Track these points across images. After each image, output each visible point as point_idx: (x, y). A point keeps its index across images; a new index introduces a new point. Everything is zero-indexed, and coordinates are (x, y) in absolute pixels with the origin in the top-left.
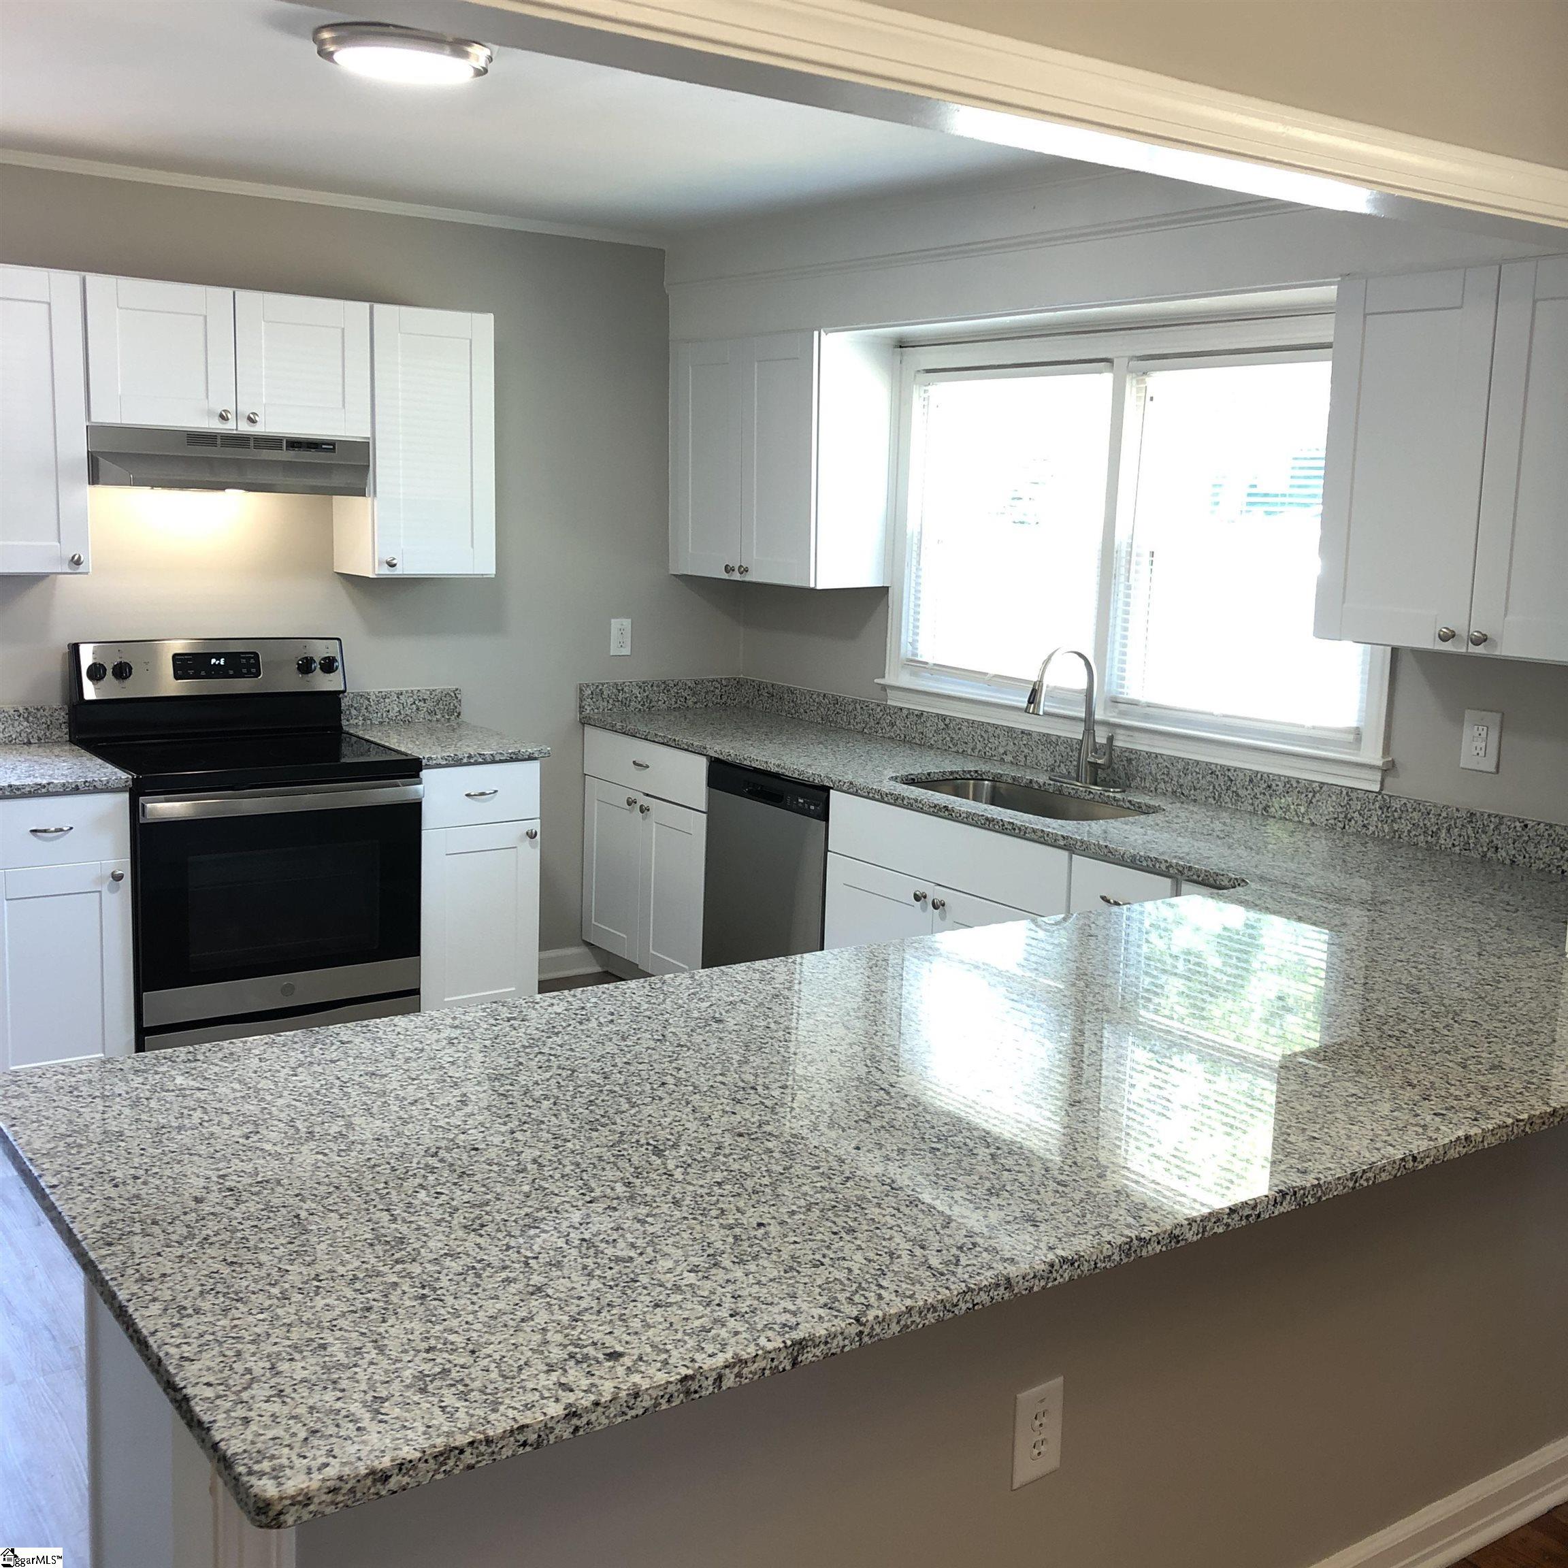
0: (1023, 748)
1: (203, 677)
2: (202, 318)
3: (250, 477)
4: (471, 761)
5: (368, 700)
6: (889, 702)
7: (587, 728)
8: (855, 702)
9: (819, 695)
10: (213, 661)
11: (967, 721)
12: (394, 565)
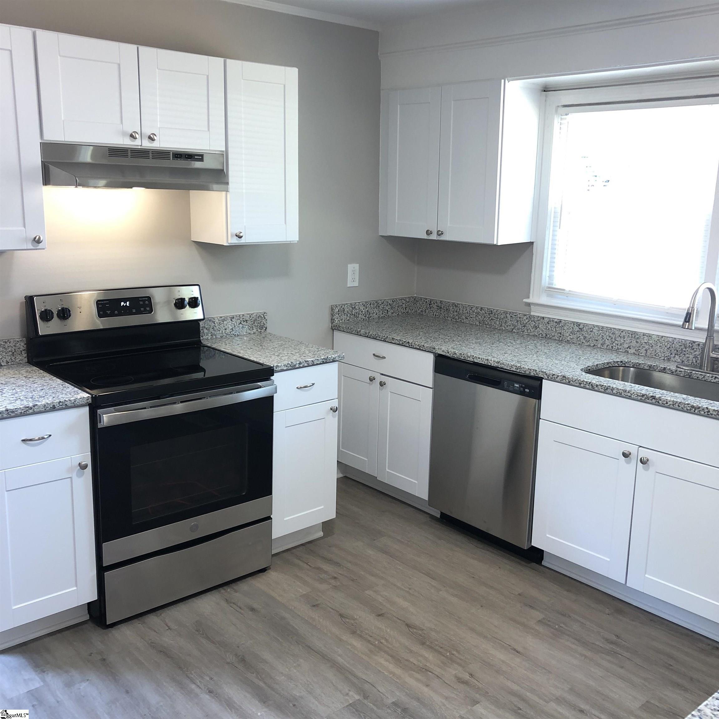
0: (644, 345)
1: (116, 315)
2: (116, 66)
3: (149, 178)
4: (301, 366)
5: (214, 322)
6: (532, 314)
7: (336, 333)
8: (506, 313)
9: (477, 308)
10: (122, 304)
11: (598, 326)
12: (240, 237)
